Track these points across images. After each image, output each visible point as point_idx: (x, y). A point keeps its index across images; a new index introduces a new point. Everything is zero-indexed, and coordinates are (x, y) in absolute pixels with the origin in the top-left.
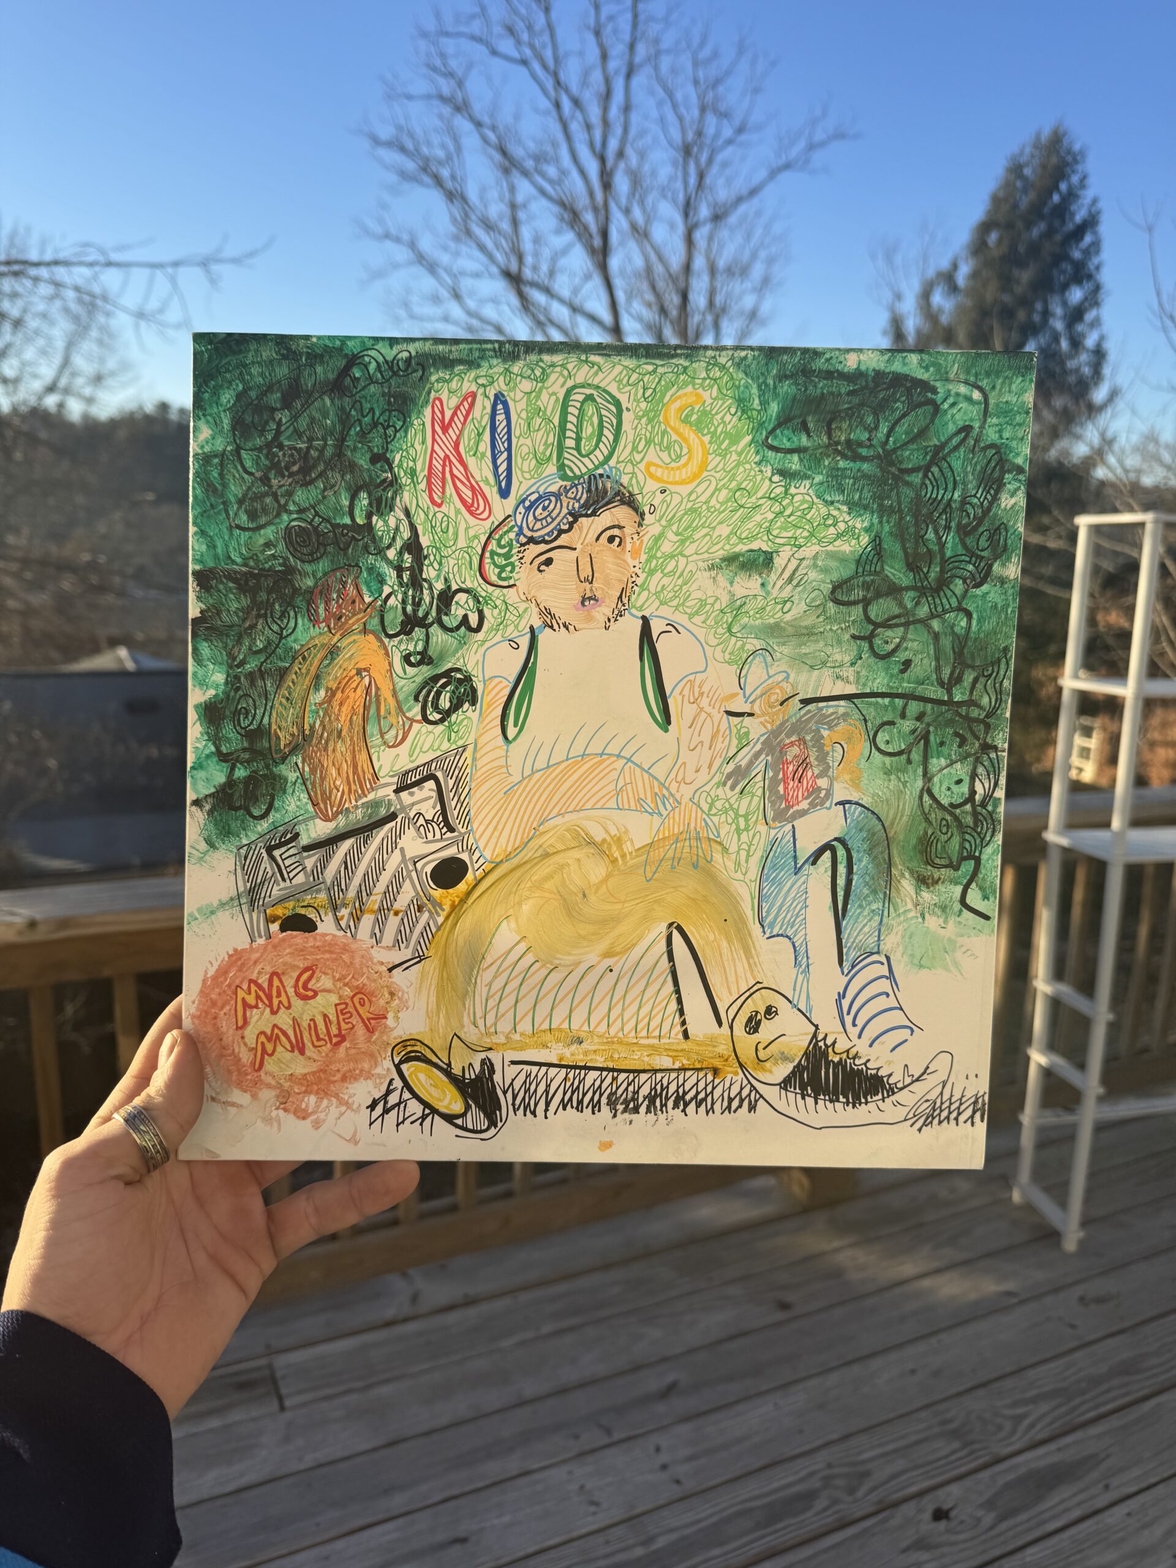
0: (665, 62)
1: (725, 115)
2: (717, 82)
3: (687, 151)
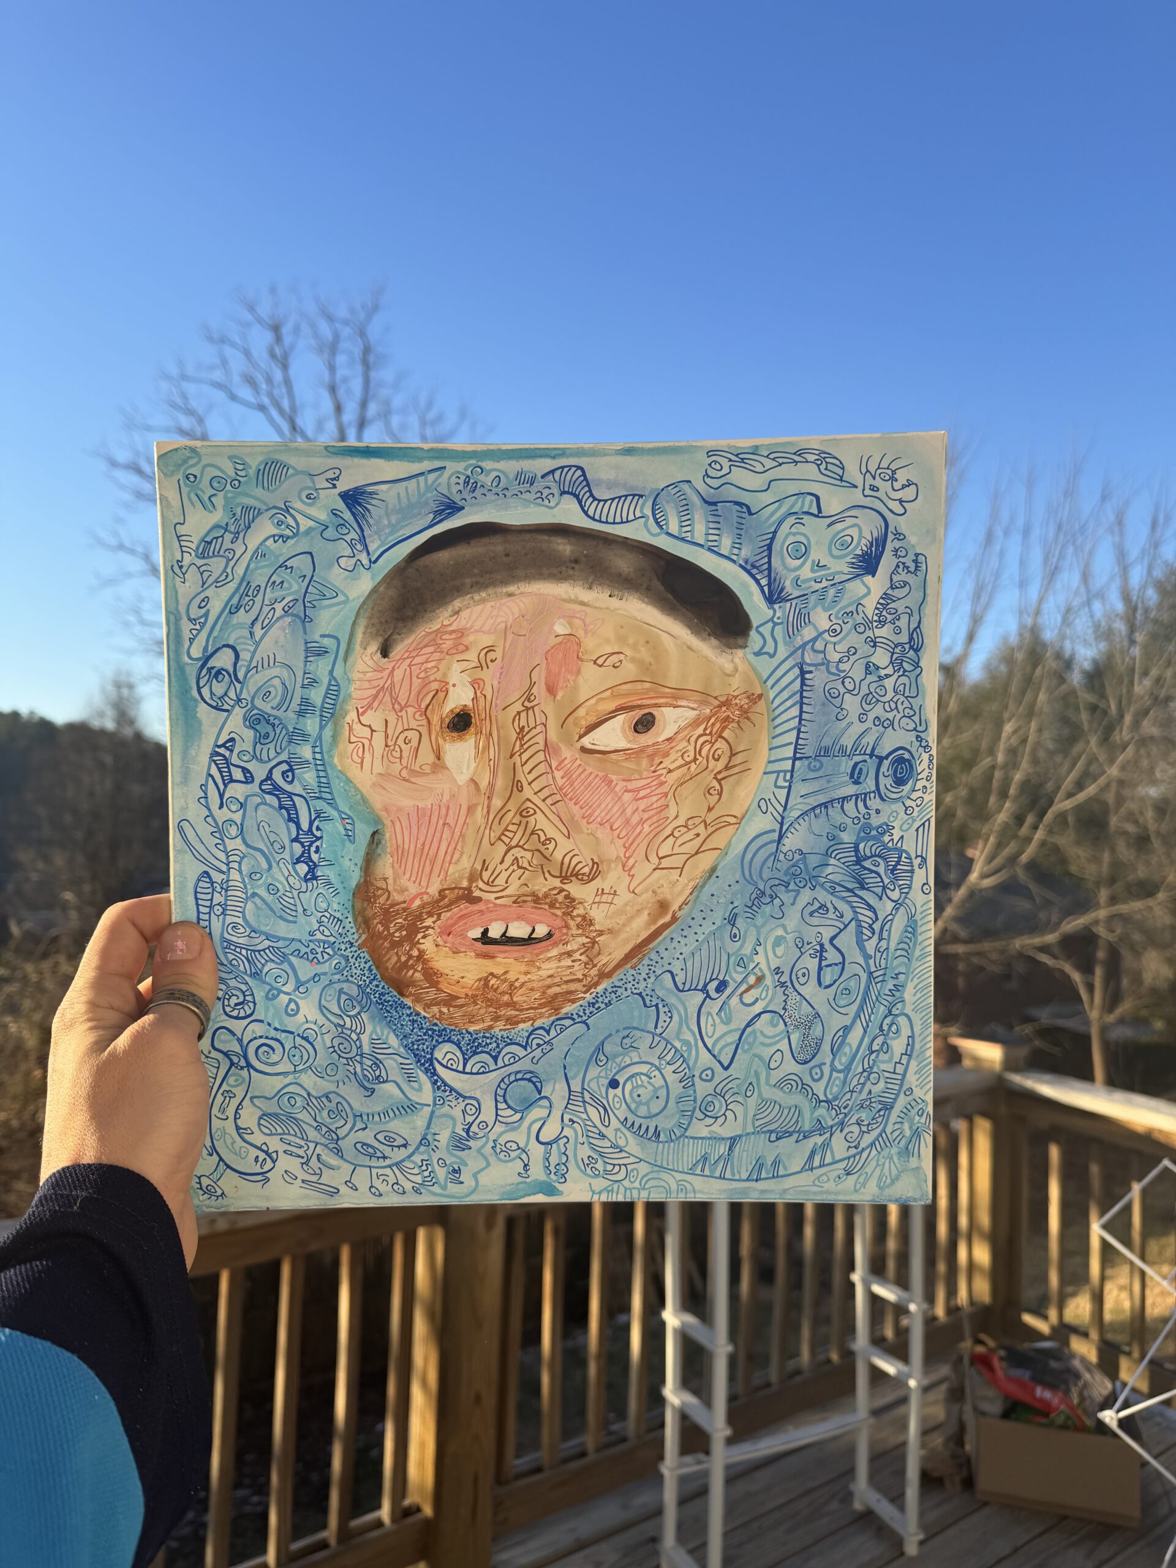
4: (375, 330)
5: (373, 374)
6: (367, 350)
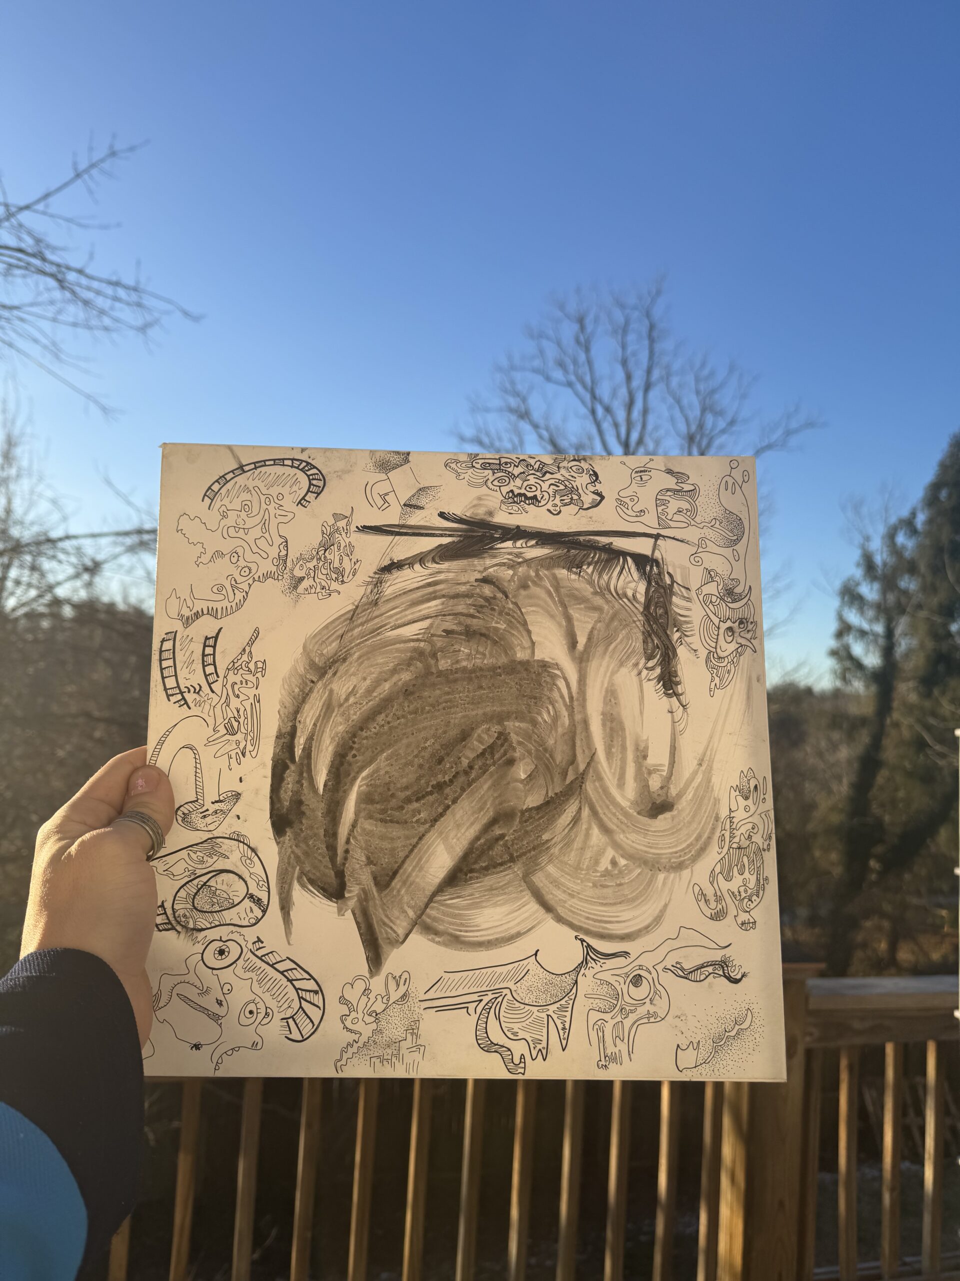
0: (675, 381)
1: (719, 414)
2: (713, 392)
3: (691, 439)
4: (658, 312)
5: (658, 347)
6: (652, 327)
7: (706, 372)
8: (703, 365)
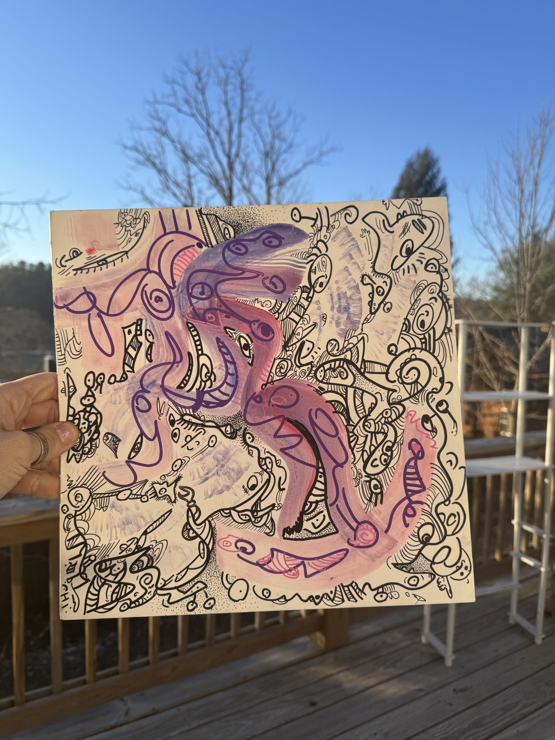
0: (257, 117)
1: (283, 140)
2: (279, 126)
3: (267, 155)
4: (246, 72)
5: (246, 95)
6: (242, 82)
7: (274, 114)
8: (273, 108)
